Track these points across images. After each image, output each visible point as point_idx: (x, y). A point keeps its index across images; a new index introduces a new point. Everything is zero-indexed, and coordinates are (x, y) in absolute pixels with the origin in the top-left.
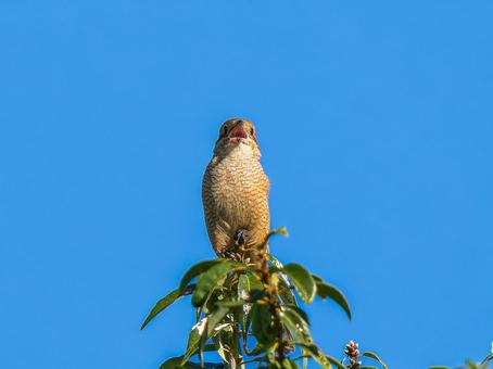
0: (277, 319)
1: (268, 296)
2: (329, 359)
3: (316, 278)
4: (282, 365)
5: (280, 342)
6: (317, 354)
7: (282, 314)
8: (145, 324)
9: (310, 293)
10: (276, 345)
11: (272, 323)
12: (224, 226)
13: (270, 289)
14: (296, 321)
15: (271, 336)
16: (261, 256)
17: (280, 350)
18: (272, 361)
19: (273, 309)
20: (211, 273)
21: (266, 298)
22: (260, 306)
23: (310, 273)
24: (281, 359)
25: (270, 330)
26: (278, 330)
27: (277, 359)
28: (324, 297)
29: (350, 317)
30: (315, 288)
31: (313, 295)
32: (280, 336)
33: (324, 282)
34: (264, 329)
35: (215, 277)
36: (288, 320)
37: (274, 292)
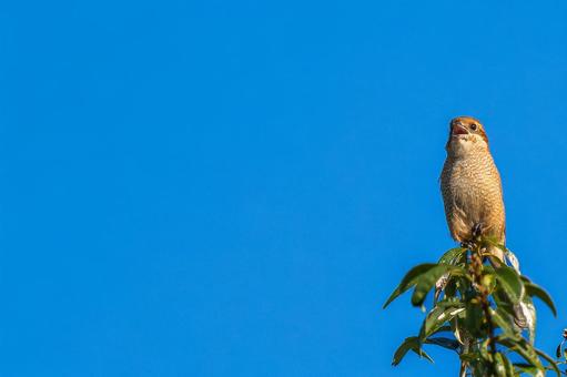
0: (489, 317)
1: (481, 295)
2: (537, 353)
3: (524, 279)
4: (493, 358)
5: (491, 337)
7: (493, 312)
8: (388, 303)
9: (519, 294)
10: (488, 340)
11: (485, 321)
12: (460, 215)
13: (483, 290)
14: (507, 319)
15: (484, 332)
16: (474, 260)
17: (492, 345)
18: (484, 355)
19: (485, 307)
20: (428, 276)
21: (480, 298)
22: (474, 304)
24: (493, 352)
25: (483, 327)
26: (490, 327)
27: (489, 352)
28: (531, 296)
29: (555, 313)
30: (523, 290)
32: (491, 332)
33: (532, 284)
34: (478, 327)
35: (432, 279)
36: (500, 317)
37: (486, 292)
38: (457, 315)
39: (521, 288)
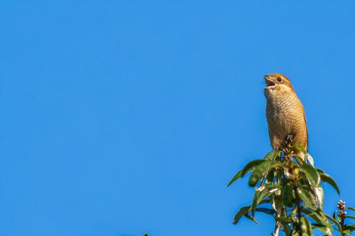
0: (297, 195)
2: (327, 217)
3: (319, 171)
4: (299, 220)
5: (298, 207)
6: (319, 214)
7: (300, 192)
8: (229, 184)
9: (316, 181)
10: (296, 209)
11: (294, 197)
13: (294, 177)
14: (308, 195)
15: (294, 204)
16: (289, 158)
17: (298, 212)
19: (295, 188)
21: (291, 182)
22: (288, 186)
24: (299, 217)
25: (294, 201)
26: (298, 200)
27: (297, 217)
29: (339, 192)
30: (319, 179)
31: (318, 183)
32: (298, 204)
34: (290, 200)
36: (304, 195)
37: (296, 179)
38: (274, 193)
39: (317, 177)
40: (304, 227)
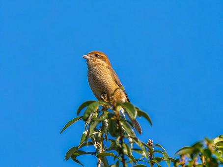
0: (120, 126)
1: (116, 116)
2: (143, 144)
3: (137, 108)
4: (122, 145)
5: (121, 136)
6: (137, 141)
7: (122, 124)
8: (65, 128)
9: (134, 114)
10: (119, 137)
11: (118, 128)
13: (116, 113)
14: (128, 127)
15: (117, 134)
16: (112, 99)
17: (121, 139)
18: (118, 144)
19: (118, 121)
20: (91, 106)
21: (115, 117)
22: (112, 120)
23: (135, 106)
24: (121, 143)
25: (117, 131)
27: (120, 143)
28: (140, 116)
29: (151, 124)
30: (136, 113)
31: (136, 115)
32: (120, 133)
33: (140, 110)
34: (114, 131)
35: (93, 108)
36: (125, 126)
37: (118, 114)
39: (135, 111)
40: (125, 151)
